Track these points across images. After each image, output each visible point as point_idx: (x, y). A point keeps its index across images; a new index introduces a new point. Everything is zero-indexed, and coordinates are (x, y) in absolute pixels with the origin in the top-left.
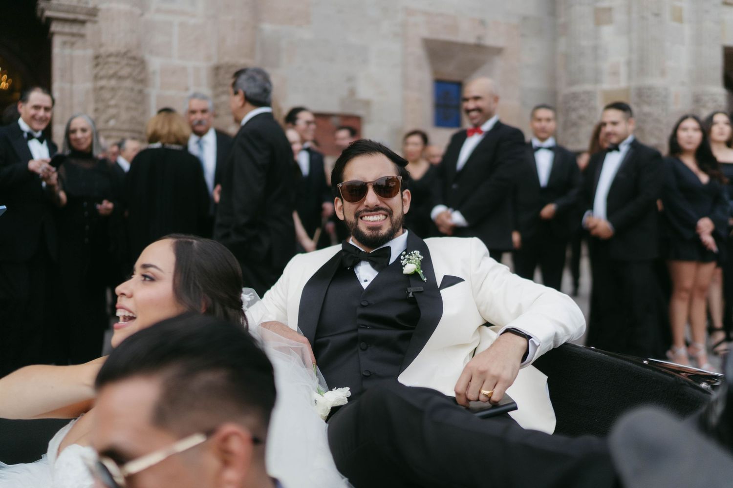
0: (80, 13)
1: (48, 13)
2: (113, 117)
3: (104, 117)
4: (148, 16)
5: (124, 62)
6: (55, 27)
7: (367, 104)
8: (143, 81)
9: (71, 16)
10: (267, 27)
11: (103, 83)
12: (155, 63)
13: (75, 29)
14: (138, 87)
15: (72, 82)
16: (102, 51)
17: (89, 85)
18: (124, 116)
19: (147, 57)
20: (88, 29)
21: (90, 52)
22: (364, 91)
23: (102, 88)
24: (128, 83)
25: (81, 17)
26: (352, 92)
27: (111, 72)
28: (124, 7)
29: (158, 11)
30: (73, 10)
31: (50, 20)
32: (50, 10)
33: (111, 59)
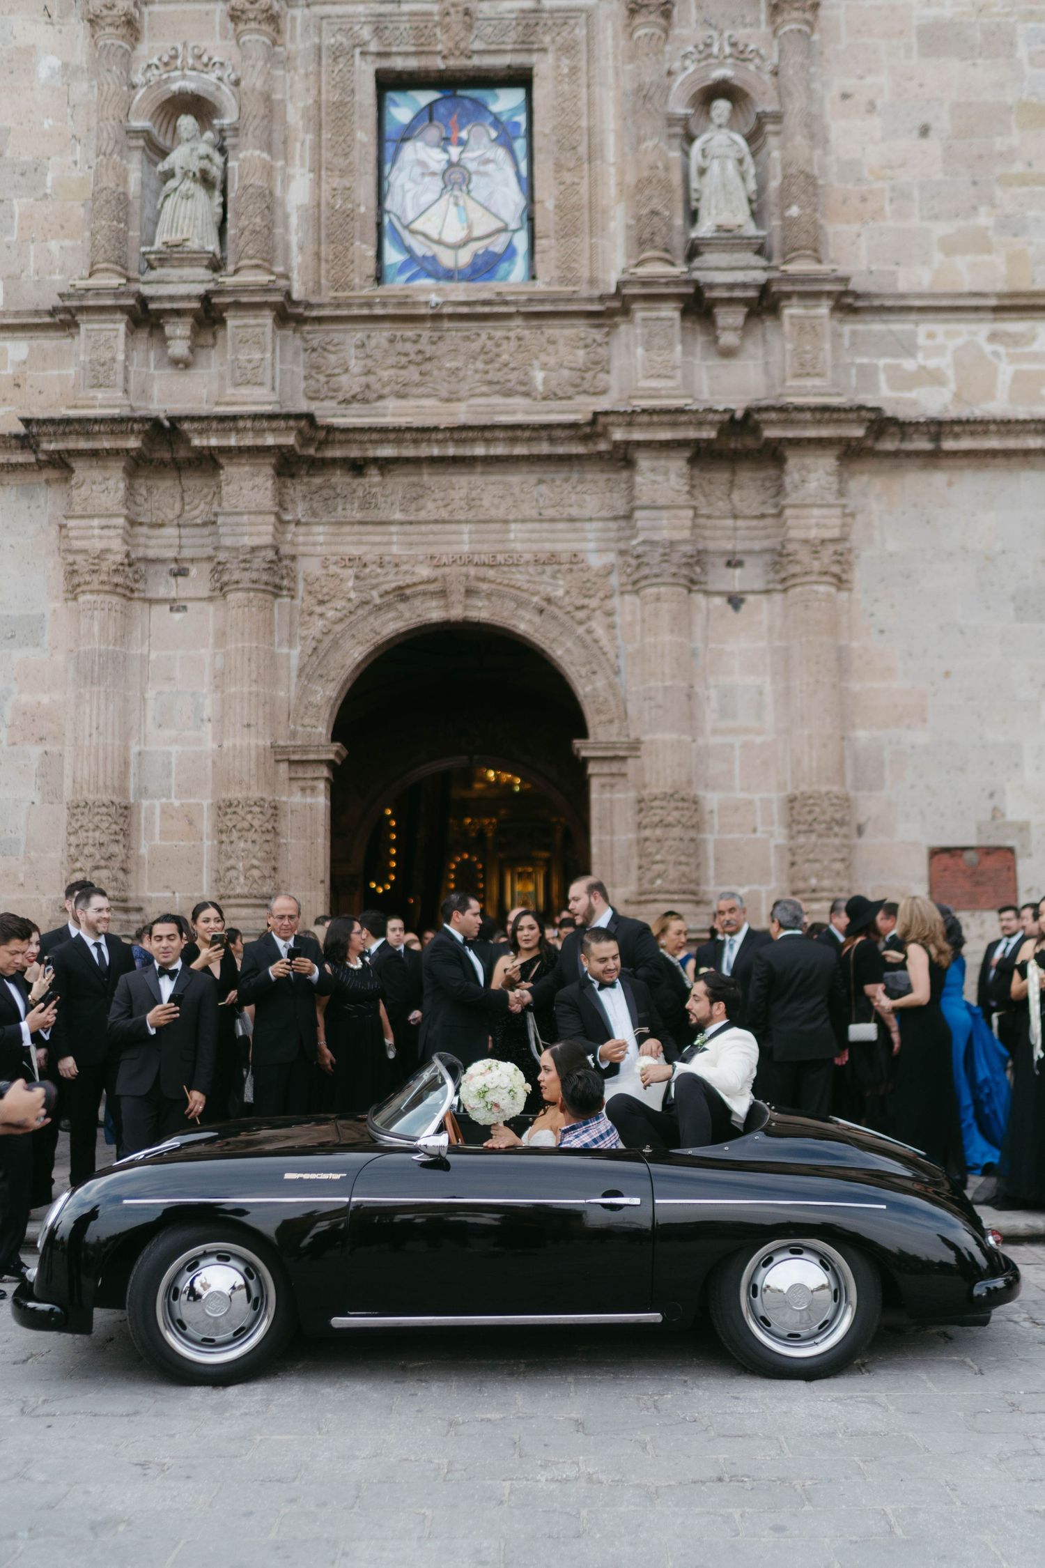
0: (619, 749)
1: (584, 753)
2: (659, 876)
3: (649, 875)
4: (700, 741)
5: (673, 804)
6: (592, 768)
7: (1023, 828)
8: (697, 827)
9: (610, 754)
10: (862, 735)
11: (647, 833)
12: (712, 799)
13: (615, 767)
14: (692, 834)
15: (612, 833)
16: (645, 793)
17: (632, 836)
18: (673, 873)
19: (701, 793)
20: (630, 767)
21: (632, 795)
22: (1015, 810)
23: (646, 839)
24: (677, 832)
25: (622, 753)
26: (996, 813)
27: (656, 819)
28: (669, 736)
29: (715, 731)
30: (613, 746)
31: (586, 760)
32: (586, 749)
33: (655, 804)
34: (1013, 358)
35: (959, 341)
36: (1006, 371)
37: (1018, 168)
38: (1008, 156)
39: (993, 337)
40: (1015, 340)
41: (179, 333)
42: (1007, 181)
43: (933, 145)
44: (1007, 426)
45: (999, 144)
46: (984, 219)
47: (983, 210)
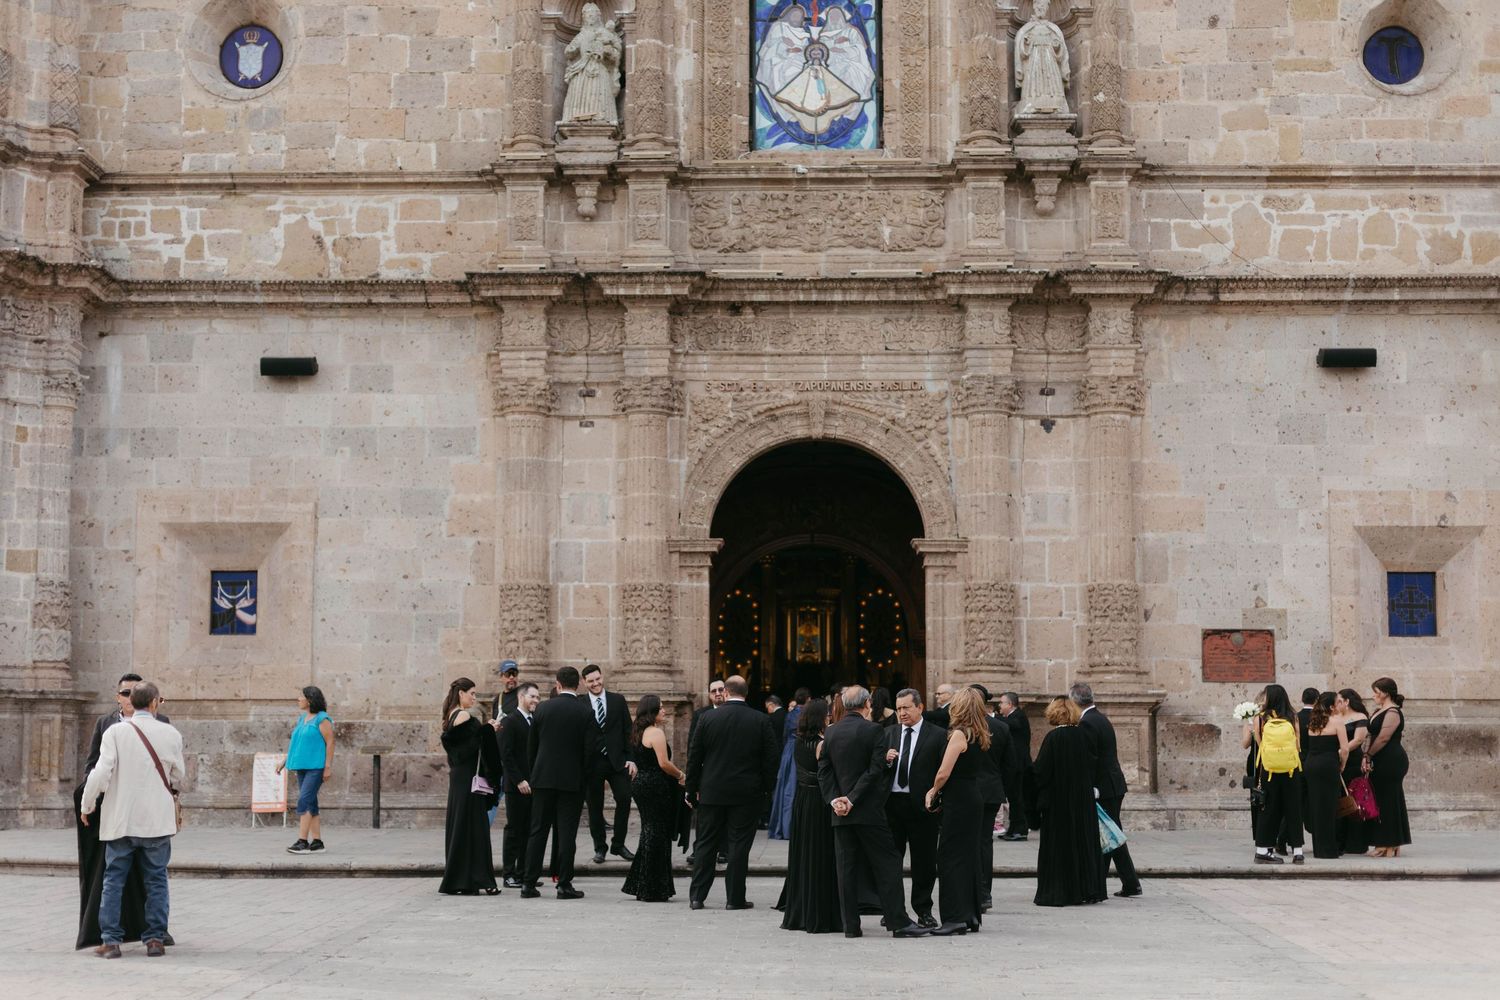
0: (950, 546)
1: (921, 549)
2: (982, 651)
3: (974, 650)
4: (1017, 540)
5: (993, 593)
6: (927, 562)
7: (1281, 615)
8: (1013, 611)
9: (943, 550)
10: (1150, 536)
11: (973, 615)
12: (1026, 588)
13: (946, 561)
14: (1010, 617)
15: (944, 615)
16: (971, 583)
17: (960, 617)
18: (994, 649)
19: (1017, 583)
20: (959, 560)
21: (960, 583)
22: (1275, 600)
23: (972, 621)
24: (996, 615)
25: (952, 550)
26: (1259, 602)
27: (981, 604)
28: (992, 537)
29: (1029, 532)
30: (945, 543)
31: (922, 556)
32: (923, 545)
33: (978, 592)
34: (1284, 221)
35: (1238, 205)
36: (1277, 231)
37: (1292, 55)
38: (1283, 45)
39: (1267, 201)
40: (1286, 204)
41: (587, 193)
42: (1282, 66)
43: (1221, 34)
44: (1273, 283)
45: (1276, 34)
46: (1262, 99)
47: (1261, 91)
